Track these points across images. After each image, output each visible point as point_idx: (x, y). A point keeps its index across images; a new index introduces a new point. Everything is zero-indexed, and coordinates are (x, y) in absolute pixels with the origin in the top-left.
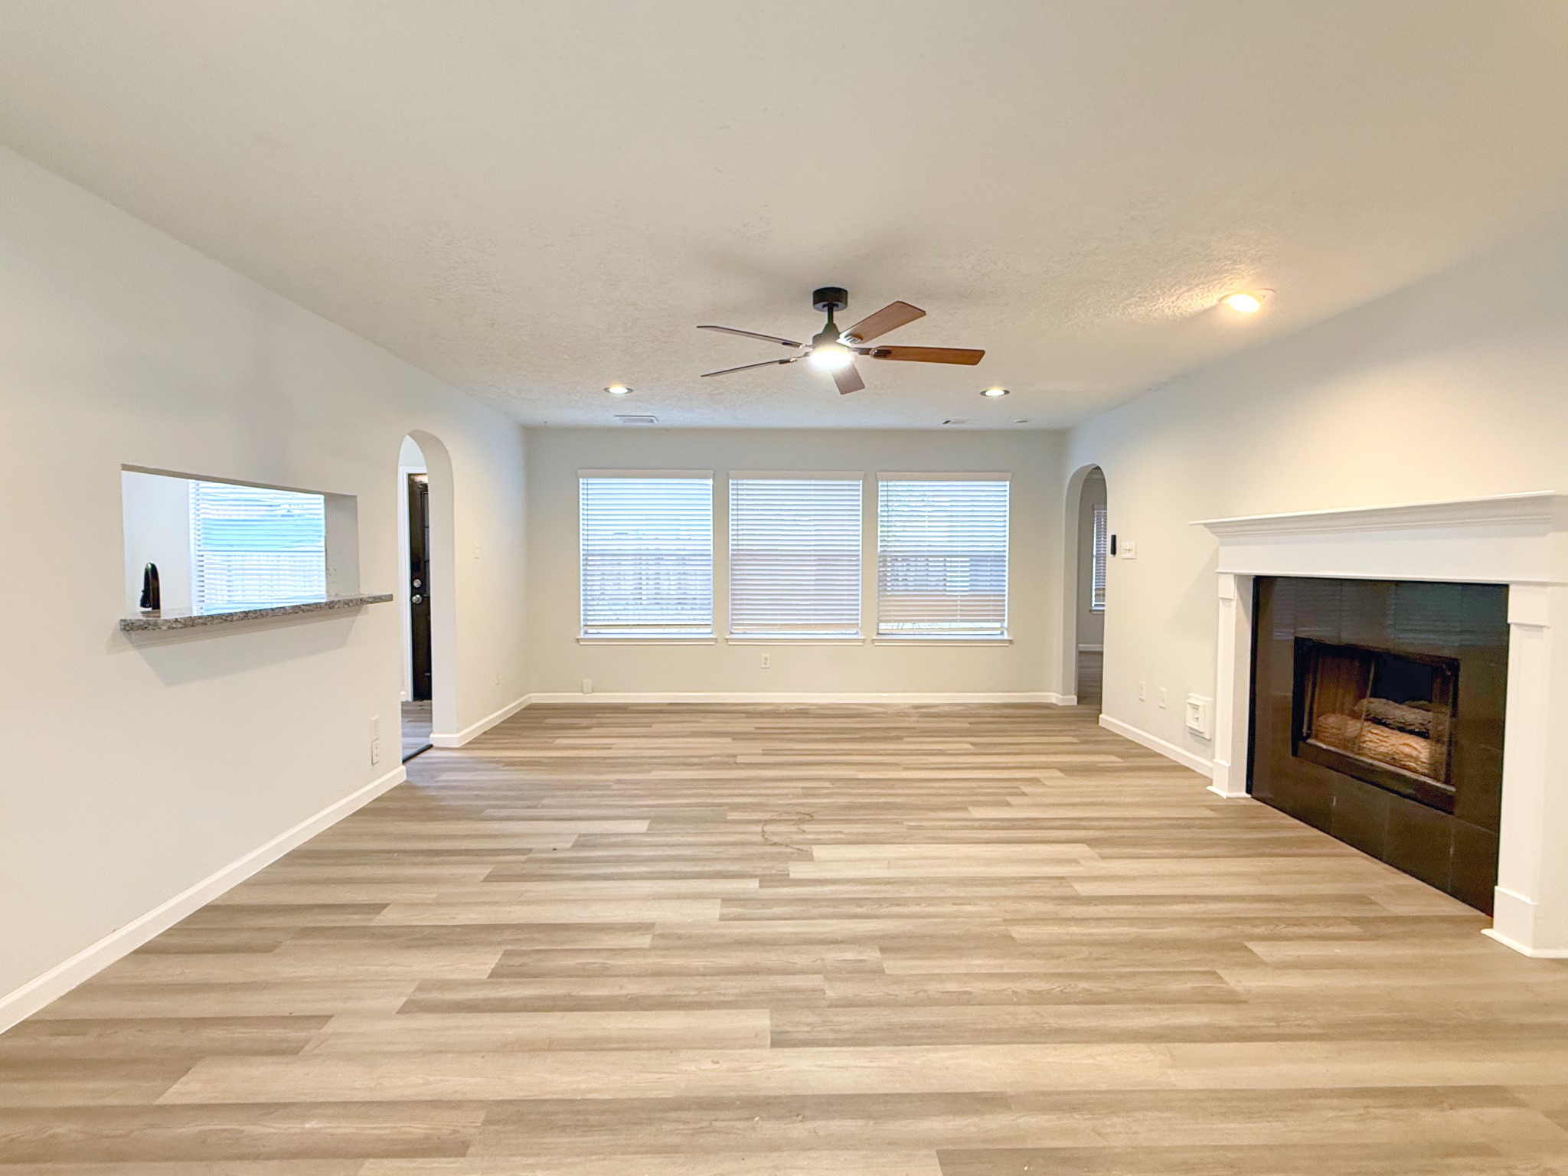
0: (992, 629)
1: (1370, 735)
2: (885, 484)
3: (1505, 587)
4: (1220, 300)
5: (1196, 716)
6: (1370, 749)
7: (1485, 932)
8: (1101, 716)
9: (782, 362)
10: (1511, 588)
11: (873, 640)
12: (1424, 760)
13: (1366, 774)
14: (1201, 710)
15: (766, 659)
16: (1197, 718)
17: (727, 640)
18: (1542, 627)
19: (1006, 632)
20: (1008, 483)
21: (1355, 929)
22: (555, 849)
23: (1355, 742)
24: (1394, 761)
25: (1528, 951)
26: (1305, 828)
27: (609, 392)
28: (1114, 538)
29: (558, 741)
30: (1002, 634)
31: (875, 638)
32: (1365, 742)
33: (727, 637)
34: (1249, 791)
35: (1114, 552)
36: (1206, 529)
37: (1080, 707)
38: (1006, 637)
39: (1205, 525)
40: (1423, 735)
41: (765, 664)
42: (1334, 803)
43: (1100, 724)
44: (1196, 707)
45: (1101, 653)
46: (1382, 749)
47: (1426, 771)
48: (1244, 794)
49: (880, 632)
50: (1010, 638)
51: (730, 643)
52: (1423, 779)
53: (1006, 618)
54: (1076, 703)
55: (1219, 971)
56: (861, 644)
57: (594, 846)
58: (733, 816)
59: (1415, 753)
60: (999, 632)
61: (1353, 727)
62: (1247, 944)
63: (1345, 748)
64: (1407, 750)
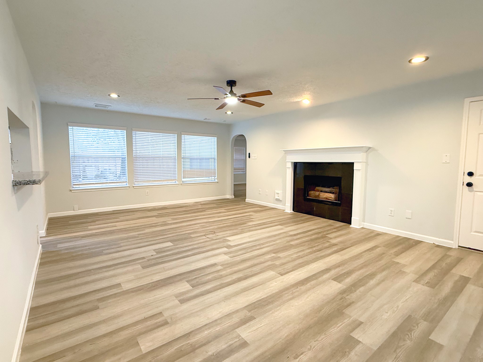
0: (212, 179)
1: (321, 194)
2: (184, 136)
3: (353, 163)
4: (302, 100)
5: (278, 195)
6: (321, 197)
7: (350, 226)
8: (246, 199)
9: (215, 99)
10: (354, 163)
11: (181, 184)
12: (333, 197)
13: (322, 202)
14: (280, 194)
15: (147, 192)
16: (279, 196)
17: (133, 187)
18: (360, 170)
19: (216, 180)
20: (216, 138)
21: (335, 230)
22: (152, 255)
23: (318, 196)
24: (327, 199)
25: (358, 227)
26: (307, 216)
27: (110, 96)
28: (249, 154)
29: (89, 227)
30: (215, 180)
31: (182, 183)
32: (320, 196)
33: (133, 186)
34: (293, 210)
35: (249, 157)
36: (283, 152)
37: (235, 198)
38: (216, 181)
39: (284, 151)
40: (333, 193)
41: (147, 194)
42: (315, 209)
43: (246, 201)
44: (278, 194)
45: (246, 184)
46: (324, 197)
47: (333, 200)
48: (292, 211)
49: (183, 181)
50: (218, 181)
51: (134, 188)
52: (333, 201)
53: (216, 176)
54: (234, 198)
55: (329, 241)
56: (178, 185)
57: (164, 252)
58: (192, 236)
59: (331, 196)
60: (214, 180)
61: (317, 193)
62: (327, 236)
63: (316, 198)
64: (329, 196)
